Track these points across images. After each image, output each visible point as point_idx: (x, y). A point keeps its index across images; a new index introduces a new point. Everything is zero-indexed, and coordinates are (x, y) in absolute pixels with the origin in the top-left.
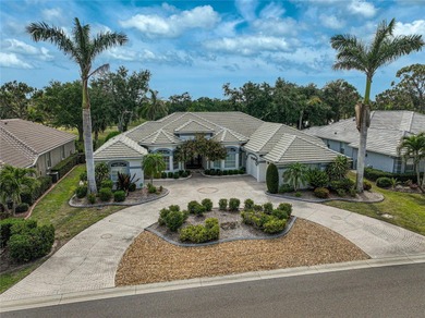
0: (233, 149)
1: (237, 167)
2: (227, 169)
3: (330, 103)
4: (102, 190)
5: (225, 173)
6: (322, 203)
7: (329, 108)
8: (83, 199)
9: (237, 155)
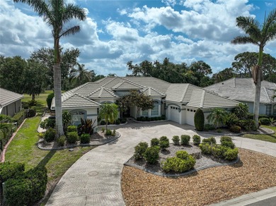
0: (157, 102)
1: (159, 115)
2: (153, 116)
3: (196, 76)
4: (69, 134)
5: (153, 119)
6: (238, 136)
7: (196, 78)
8: (52, 143)
9: (160, 106)
